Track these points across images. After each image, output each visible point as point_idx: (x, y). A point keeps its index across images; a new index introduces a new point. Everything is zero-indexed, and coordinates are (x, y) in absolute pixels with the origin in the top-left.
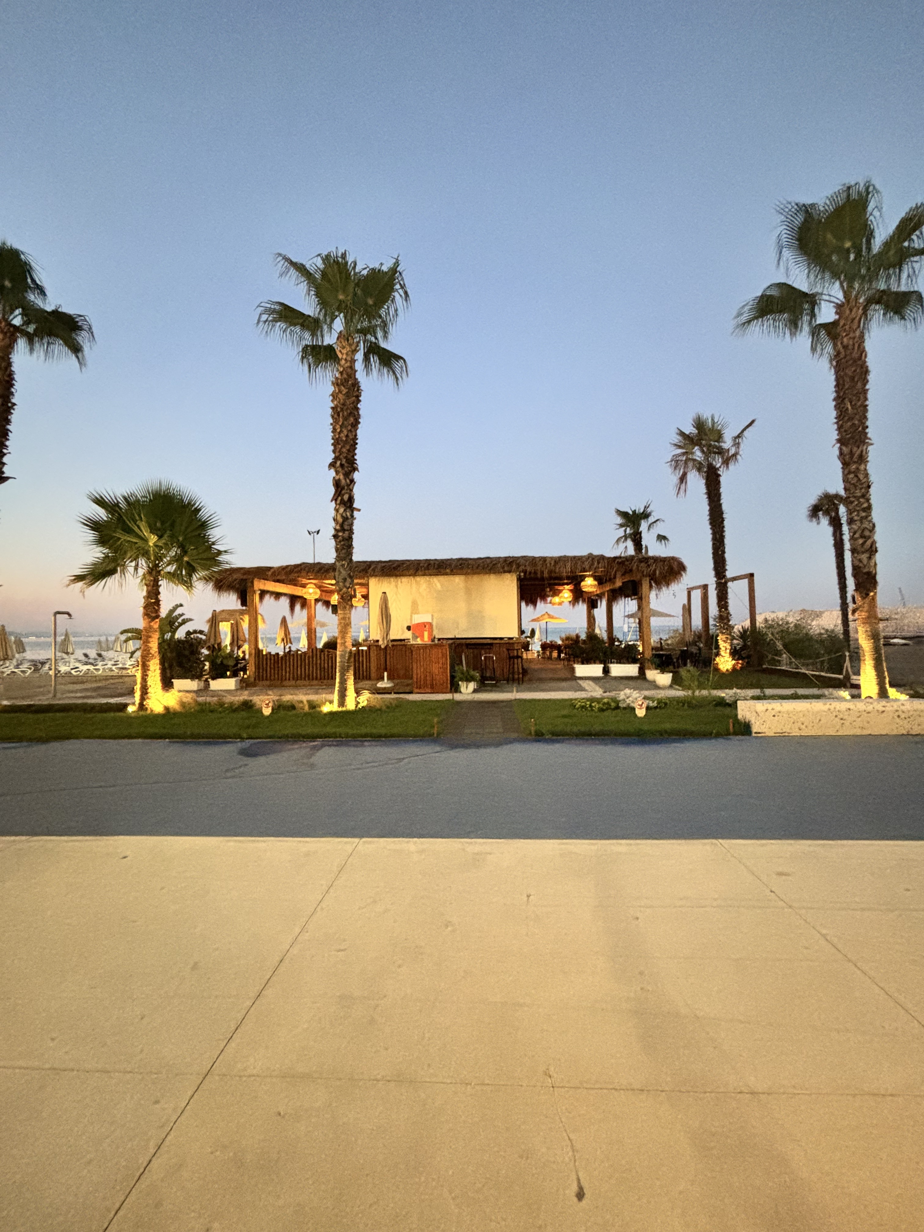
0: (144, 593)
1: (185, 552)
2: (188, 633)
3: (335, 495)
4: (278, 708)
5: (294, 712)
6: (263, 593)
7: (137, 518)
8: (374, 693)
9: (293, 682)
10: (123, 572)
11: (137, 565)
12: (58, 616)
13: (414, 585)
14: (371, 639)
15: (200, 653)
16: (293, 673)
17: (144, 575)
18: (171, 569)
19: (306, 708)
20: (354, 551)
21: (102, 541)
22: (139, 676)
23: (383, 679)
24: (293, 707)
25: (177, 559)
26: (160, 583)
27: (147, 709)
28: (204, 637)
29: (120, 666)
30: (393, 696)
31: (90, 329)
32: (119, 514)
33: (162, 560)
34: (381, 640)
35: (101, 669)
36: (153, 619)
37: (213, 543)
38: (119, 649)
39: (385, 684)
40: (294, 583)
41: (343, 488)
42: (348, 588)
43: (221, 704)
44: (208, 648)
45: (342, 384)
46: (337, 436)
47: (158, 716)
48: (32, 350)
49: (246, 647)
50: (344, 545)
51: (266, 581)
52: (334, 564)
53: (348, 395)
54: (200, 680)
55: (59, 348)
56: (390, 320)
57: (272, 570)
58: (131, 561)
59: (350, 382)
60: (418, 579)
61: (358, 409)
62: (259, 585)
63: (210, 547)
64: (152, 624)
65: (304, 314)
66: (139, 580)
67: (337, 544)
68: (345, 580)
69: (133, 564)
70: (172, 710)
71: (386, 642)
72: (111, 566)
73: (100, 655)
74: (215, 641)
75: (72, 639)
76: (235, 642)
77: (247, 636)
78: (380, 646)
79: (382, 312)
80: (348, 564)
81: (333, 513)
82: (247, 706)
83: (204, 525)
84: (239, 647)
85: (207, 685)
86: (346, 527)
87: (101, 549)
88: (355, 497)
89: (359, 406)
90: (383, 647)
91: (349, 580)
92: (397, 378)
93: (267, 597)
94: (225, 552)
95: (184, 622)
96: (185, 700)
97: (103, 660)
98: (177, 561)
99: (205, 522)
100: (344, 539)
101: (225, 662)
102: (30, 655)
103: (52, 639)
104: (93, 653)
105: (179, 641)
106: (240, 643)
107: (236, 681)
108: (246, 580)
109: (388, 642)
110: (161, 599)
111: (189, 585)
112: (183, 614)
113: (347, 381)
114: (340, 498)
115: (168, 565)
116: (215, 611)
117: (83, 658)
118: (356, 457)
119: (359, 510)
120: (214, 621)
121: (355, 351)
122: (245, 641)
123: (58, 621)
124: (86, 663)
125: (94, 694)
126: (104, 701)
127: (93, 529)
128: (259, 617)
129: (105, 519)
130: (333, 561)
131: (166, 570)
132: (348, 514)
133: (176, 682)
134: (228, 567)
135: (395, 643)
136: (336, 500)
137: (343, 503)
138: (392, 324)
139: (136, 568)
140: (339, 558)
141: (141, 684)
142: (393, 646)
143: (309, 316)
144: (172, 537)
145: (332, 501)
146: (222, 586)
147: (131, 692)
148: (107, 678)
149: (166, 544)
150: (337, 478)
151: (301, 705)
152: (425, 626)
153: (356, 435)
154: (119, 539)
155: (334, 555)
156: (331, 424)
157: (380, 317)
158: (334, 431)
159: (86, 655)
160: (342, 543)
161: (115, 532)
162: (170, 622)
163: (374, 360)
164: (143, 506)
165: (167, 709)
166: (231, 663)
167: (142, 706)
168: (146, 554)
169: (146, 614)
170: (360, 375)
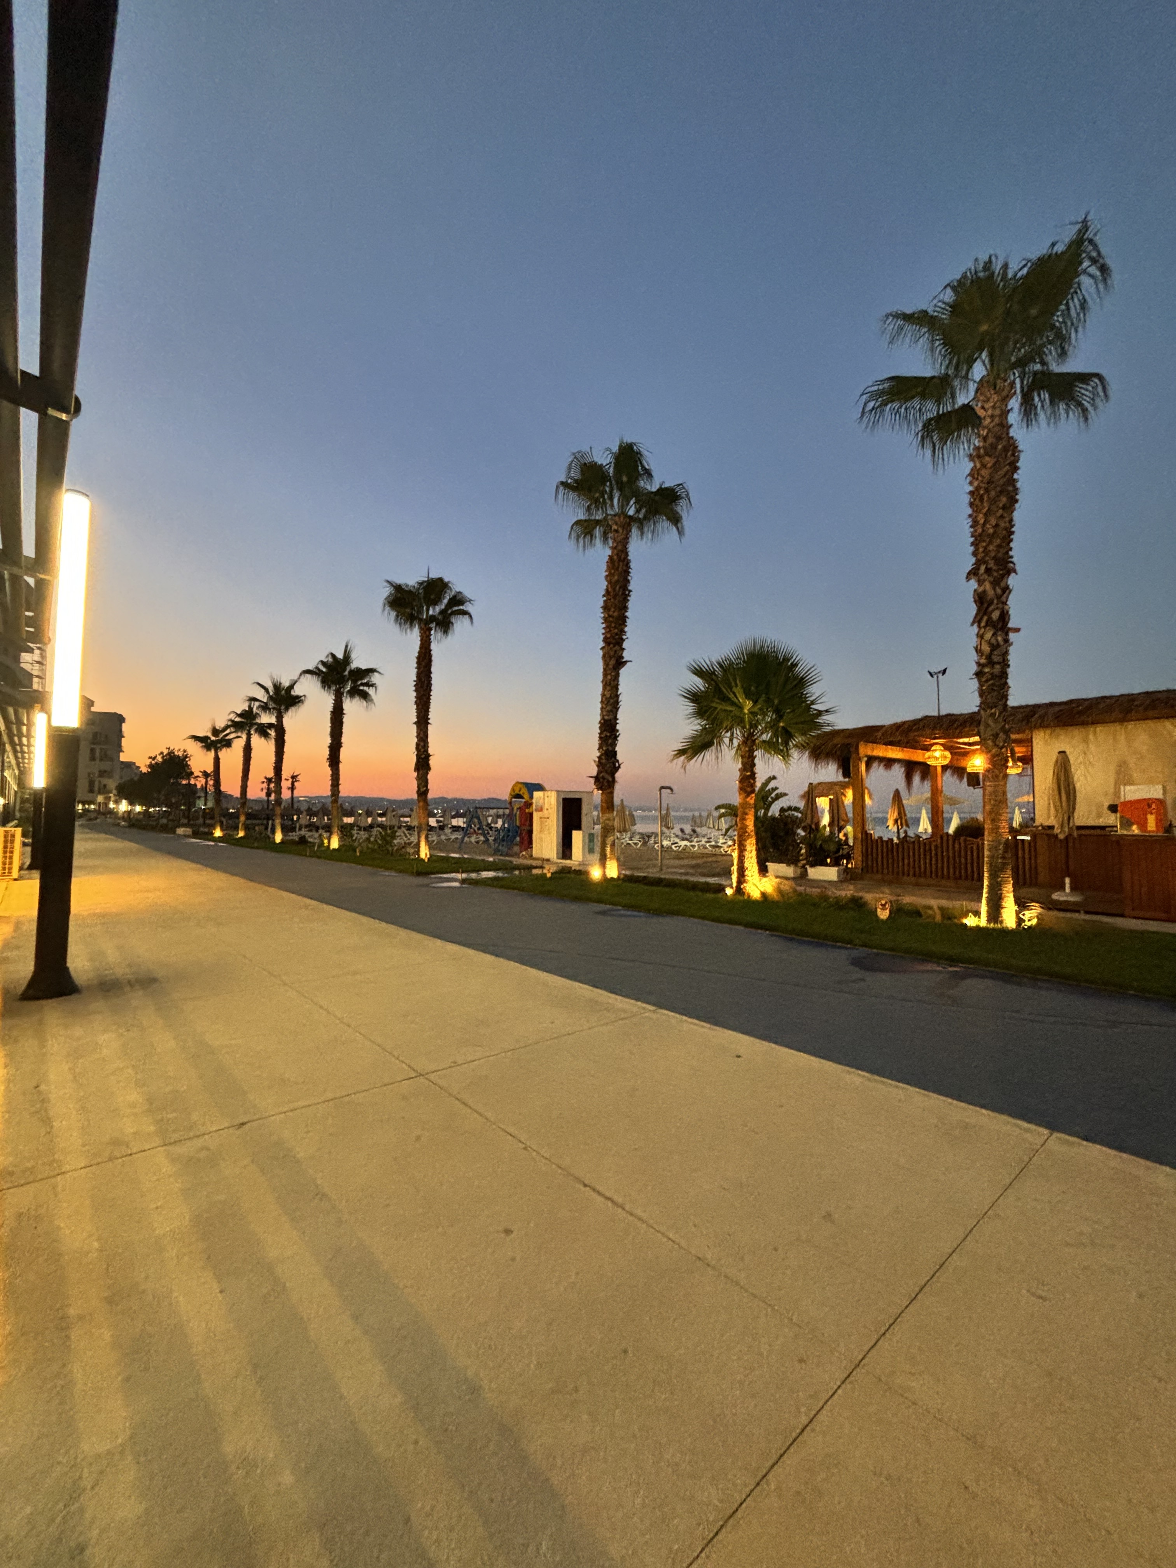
0: (740, 766)
1: (780, 717)
2: (782, 810)
3: (977, 615)
4: (898, 911)
5: (919, 920)
6: (871, 760)
7: (733, 684)
8: (1050, 909)
9: (913, 879)
10: (719, 743)
11: (732, 735)
12: (663, 790)
13: (1122, 738)
14: (1037, 823)
15: (795, 834)
16: (914, 867)
17: (739, 745)
18: (766, 737)
19: (938, 918)
20: (1011, 691)
21: (700, 713)
22: (735, 855)
23: (1062, 888)
24: (917, 913)
25: (772, 726)
26: (756, 753)
27: (744, 893)
28: (800, 815)
29: (713, 843)
30: (1082, 916)
31: (688, 495)
32: (715, 682)
33: (757, 728)
34: (1056, 826)
35: (696, 845)
36: (748, 794)
37: (813, 703)
38: (711, 826)
39: (1066, 894)
40: (913, 745)
41: (991, 603)
42: (1001, 748)
43: (824, 898)
44: (804, 829)
45: (987, 454)
46: (980, 531)
47: (756, 902)
48: (642, 534)
49: (849, 829)
50: (992, 684)
51: (875, 745)
52: (979, 712)
53: (996, 467)
54: (796, 865)
55: (664, 525)
56: (1072, 324)
57: (884, 729)
58: (727, 732)
59: (1000, 447)
60: (1131, 726)
61: (1013, 482)
62: (866, 750)
63: (808, 707)
64: (748, 799)
65: (924, 378)
66: (734, 751)
67: (981, 685)
68: (996, 736)
69: (728, 734)
70: (770, 898)
71: (1066, 829)
72: (708, 738)
73: (694, 831)
74: (812, 819)
75: (672, 813)
76: (836, 823)
77: (850, 815)
78: (1056, 836)
79: (1058, 318)
80: (1000, 713)
81: (974, 641)
82: (857, 904)
83: (801, 683)
84: (840, 829)
85: (805, 874)
86: (996, 659)
87: (699, 721)
88: (1011, 612)
89: (1016, 476)
90: (1061, 837)
91: (1002, 736)
92: (1085, 410)
93: (875, 765)
94: (827, 711)
95: (778, 797)
96: (782, 887)
97: (697, 836)
98: (771, 727)
99: (802, 678)
100: (993, 676)
101: (825, 847)
102: (640, 828)
103: (658, 813)
104: (688, 829)
105: (773, 818)
106: (842, 823)
107: (838, 871)
108: (849, 744)
109: (1070, 829)
110: (756, 771)
111: (786, 756)
112: (776, 788)
113: (994, 447)
114: (985, 618)
115: (762, 733)
116: (811, 784)
117: (680, 833)
118: (1011, 553)
119: (1017, 630)
120: (810, 795)
121: (1006, 399)
122: (847, 821)
123: (663, 795)
124: (683, 839)
125: (691, 871)
126: (702, 880)
127: (692, 701)
128: (866, 791)
129: (703, 689)
130: (976, 709)
131: (761, 739)
132: (1000, 639)
133: (771, 866)
134: (828, 729)
135: (1083, 832)
136: (979, 622)
137: (990, 623)
138: (1076, 331)
139: (731, 740)
140: (984, 705)
141: (738, 865)
142: (1080, 836)
143: (933, 378)
144: (768, 701)
145: (972, 624)
146: (820, 754)
147: (728, 874)
148: (703, 855)
149: (760, 709)
150: (981, 589)
151: (930, 912)
152: (1149, 806)
153: (1011, 520)
154: (716, 708)
155: (977, 701)
156: (970, 516)
157: (1053, 327)
158: (975, 523)
159: (682, 830)
160: (991, 682)
161: (712, 702)
162: (763, 798)
163: (1042, 399)
164: (739, 669)
165: (763, 894)
166: (832, 847)
167: (739, 891)
168: (740, 721)
169: (741, 789)
170: (1018, 432)
